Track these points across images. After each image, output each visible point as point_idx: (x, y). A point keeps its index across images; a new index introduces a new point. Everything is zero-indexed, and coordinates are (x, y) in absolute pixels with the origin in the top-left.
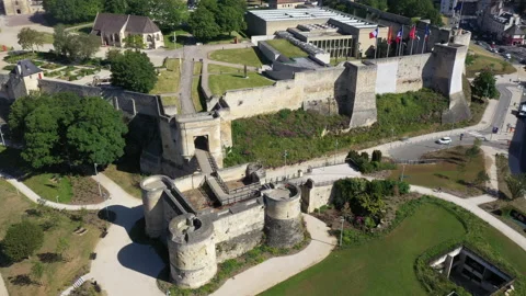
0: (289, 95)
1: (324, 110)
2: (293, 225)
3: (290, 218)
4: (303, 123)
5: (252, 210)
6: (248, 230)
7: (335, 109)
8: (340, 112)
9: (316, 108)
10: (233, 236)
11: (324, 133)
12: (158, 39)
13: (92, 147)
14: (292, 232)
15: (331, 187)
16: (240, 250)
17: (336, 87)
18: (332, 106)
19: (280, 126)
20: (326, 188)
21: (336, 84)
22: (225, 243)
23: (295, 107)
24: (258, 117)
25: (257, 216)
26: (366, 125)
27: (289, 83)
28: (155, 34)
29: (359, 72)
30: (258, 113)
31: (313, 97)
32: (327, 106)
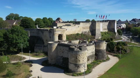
0: (79, 29)
3: (104, 49)
4: (84, 37)
8: (92, 35)
9: (86, 34)
13: (19, 41)
16: (90, 61)
17: (90, 28)
18: (89, 33)
19: (78, 37)
21: (90, 27)
23: (80, 33)
24: (71, 35)
25: (93, 49)
26: (99, 38)
27: (79, 25)
29: (96, 23)
31: (85, 30)
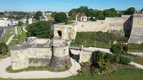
0: (102, 26)
1: (118, 34)
2: (59, 60)
3: (58, 56)
4: (106, 37)
5: (46, 49)
6: (44, 57)
7: (123, 34)
8: (125, 36)
9: (114, 33)
10: (37, 58)
11: (115, 42)
12: (85, 19)
14: (58, 63)
15: (91, 53)
16: (39, 64)
17: (124, 25)
19: (96, 36)
20: (88, 53)
22: (34, 59)
23: (105, 31)
25: (48, 52)
26: (137, 43)
28: (84, 17)
29: (134, 18)
30: (89, 31)
31: (113, 28)
32: (119, 33)
